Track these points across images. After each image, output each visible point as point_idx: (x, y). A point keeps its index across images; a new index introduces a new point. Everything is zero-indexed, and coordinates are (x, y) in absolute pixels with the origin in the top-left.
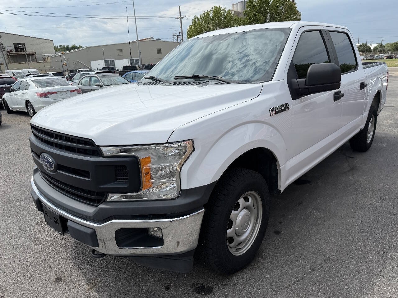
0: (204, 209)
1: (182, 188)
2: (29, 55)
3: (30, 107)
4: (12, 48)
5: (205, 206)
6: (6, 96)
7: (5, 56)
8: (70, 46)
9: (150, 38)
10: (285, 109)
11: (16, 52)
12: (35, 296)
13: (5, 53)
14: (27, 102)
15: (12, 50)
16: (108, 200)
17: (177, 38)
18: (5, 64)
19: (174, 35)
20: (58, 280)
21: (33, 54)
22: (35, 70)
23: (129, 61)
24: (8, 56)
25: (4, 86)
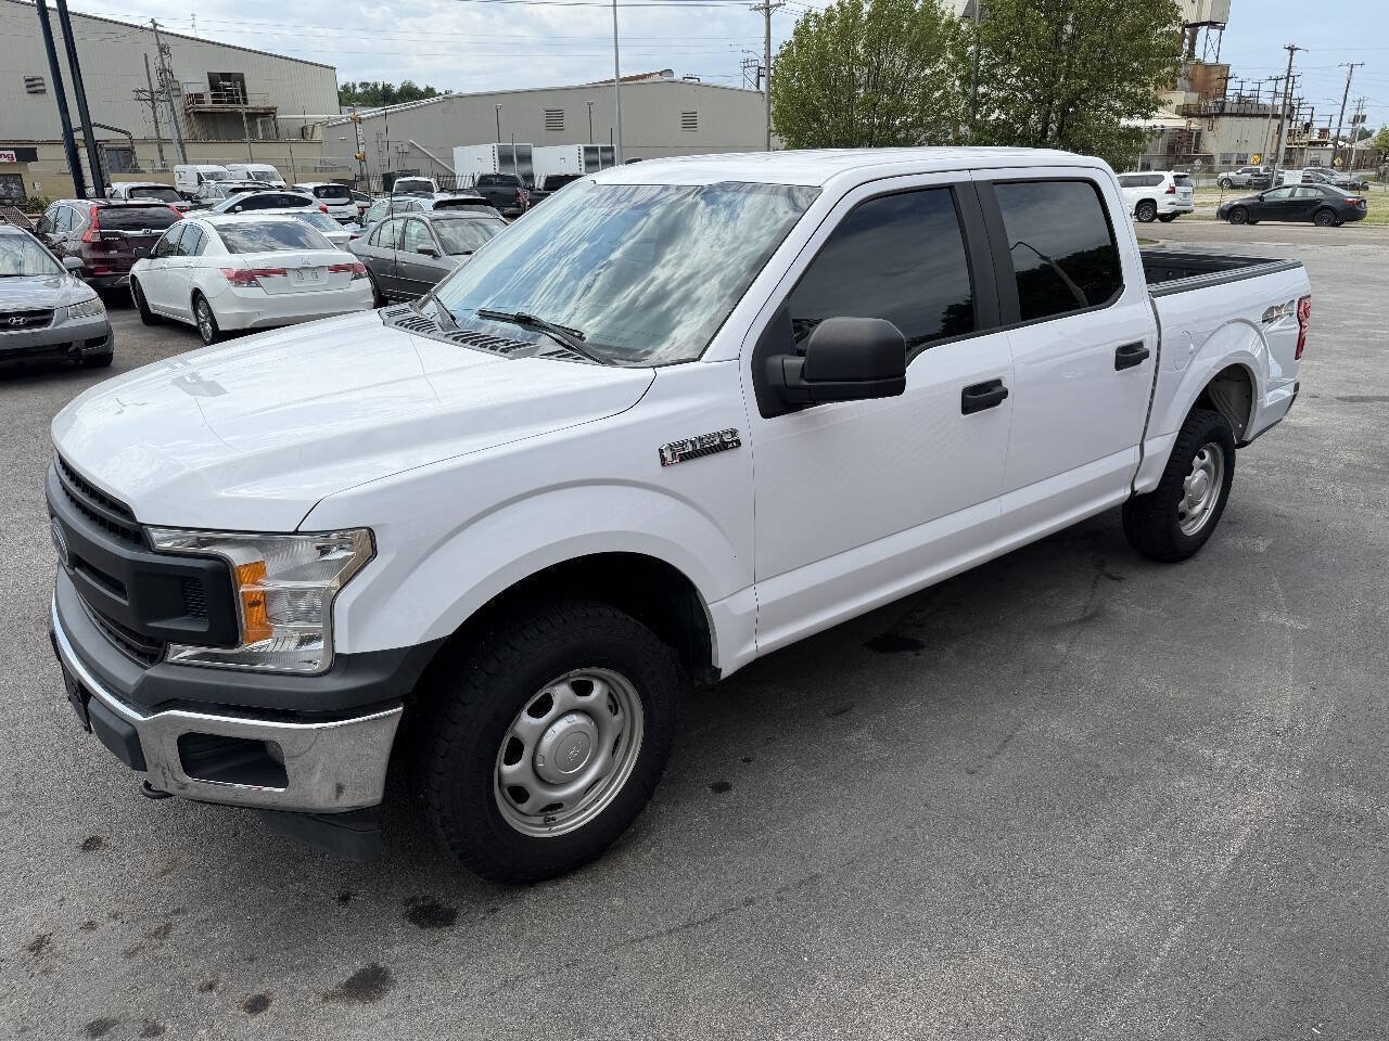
0: (400, 709)
1: (338, 650)
2: (253, 116)
3: (203, 312)
4: (203, 87)
5: (404, 699)
6: (140, 268)
7: (180, 113)
8: (397, 88)
9: (661, 74)
10: (723, 447)
11: (214, 102)
12: (22, 876)
13: (179, 104)
14: (197, 296)
15: (201, 96)
16: (169, 660)
17: (755, 75)
18: (175, 141)
19: (746, 64)
20: (91, 844)
21: (269, 113)
22: (269, 168)
23: (582, 151)
24: (189, 115)
25: (140, 233)
